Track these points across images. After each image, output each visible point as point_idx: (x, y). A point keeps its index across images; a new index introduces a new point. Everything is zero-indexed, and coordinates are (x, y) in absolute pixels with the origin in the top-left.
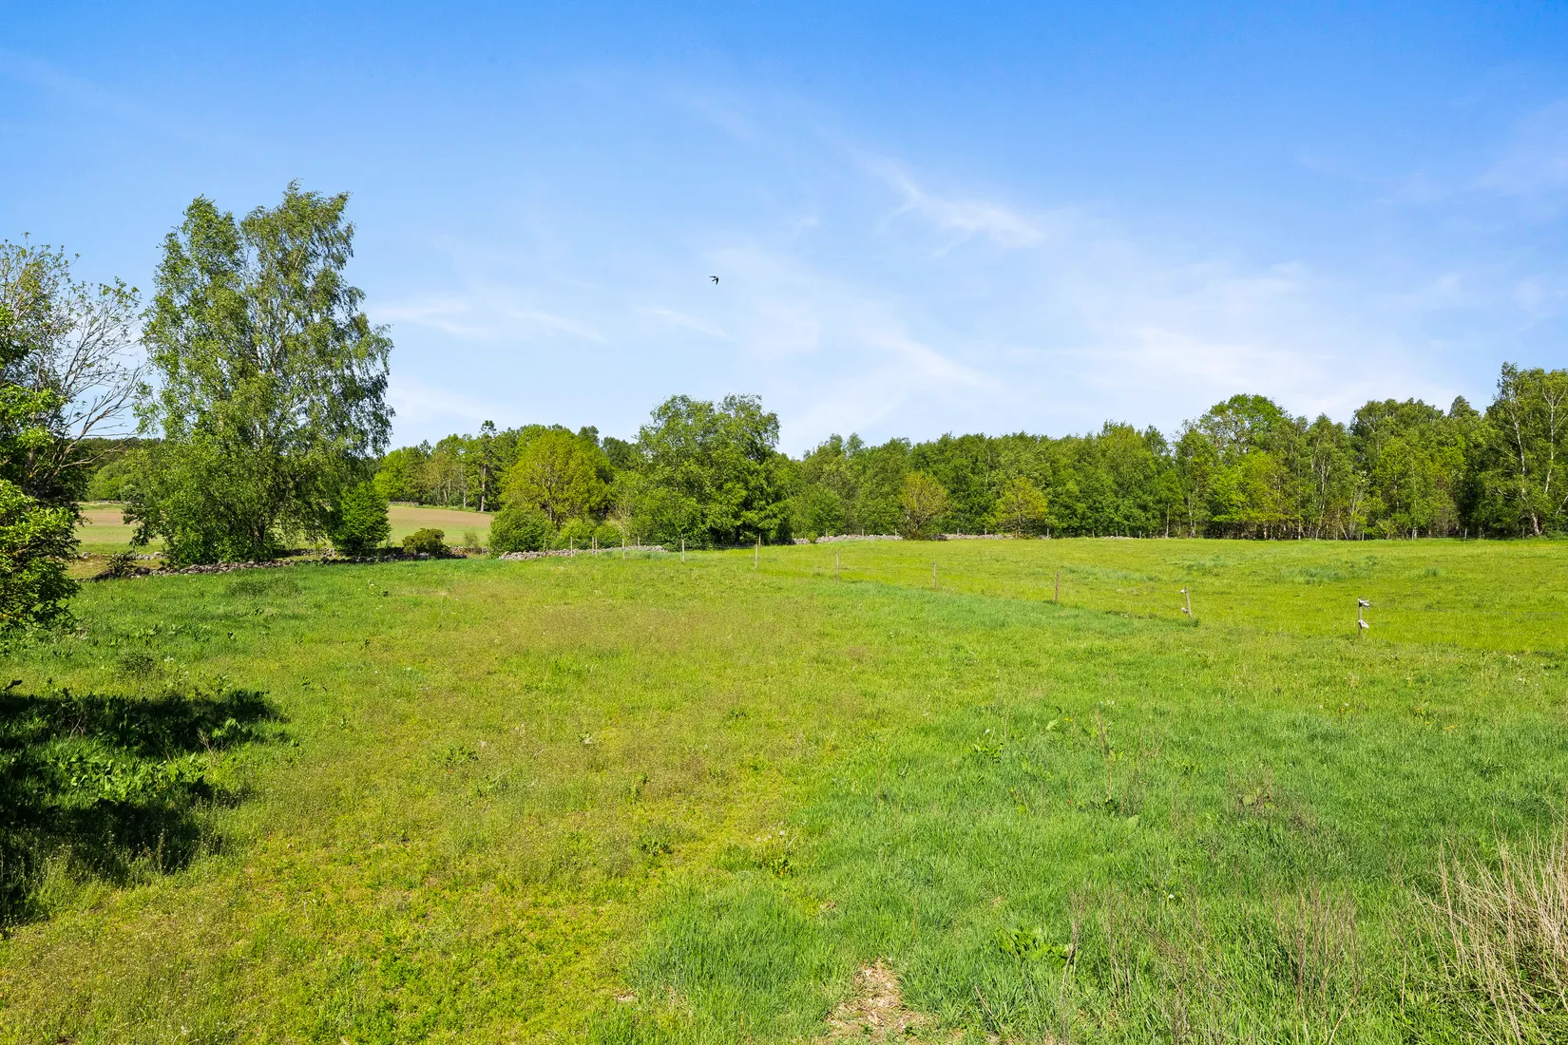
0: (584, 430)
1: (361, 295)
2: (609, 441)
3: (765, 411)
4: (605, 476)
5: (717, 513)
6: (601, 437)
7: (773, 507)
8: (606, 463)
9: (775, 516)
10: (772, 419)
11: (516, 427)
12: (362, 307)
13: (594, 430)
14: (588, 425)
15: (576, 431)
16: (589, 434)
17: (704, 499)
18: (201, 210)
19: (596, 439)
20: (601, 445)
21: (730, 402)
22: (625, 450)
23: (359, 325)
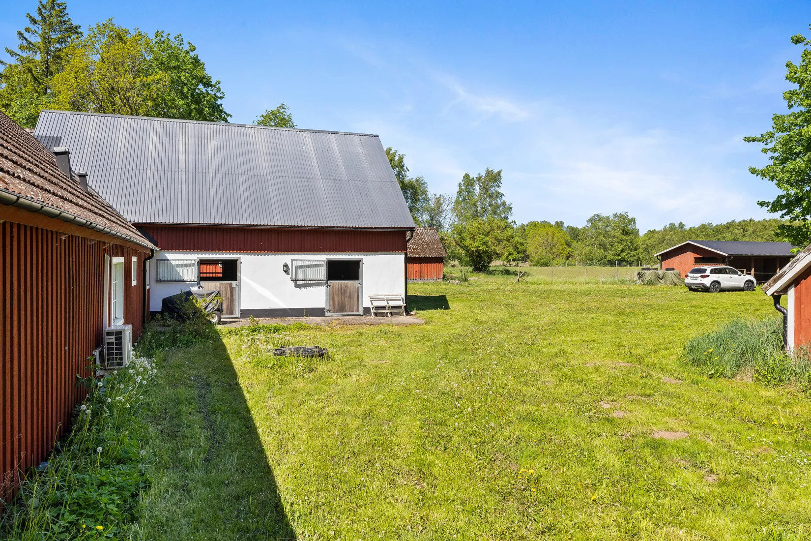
0: (557, 223)
1: (503, 195)
2: (569, 228)
3: (630, 217)
4: (568, 245)
5: (611, 255)
6: (565, 225)
7: (635, 253)
8: (568, 238)
9: (635, 256)
10: (633, 220)
11: (525, 223)
12: (504, 199)
13: (562, 223)
14: (559, 221)
15: (553, 223)
16: (559, 225)
17: (605, 249)
18: (467, 176)
19: (563, 227)
20: (565, 230)
21: (615, 215)
22: (577, 232)
23: (504, 203)
